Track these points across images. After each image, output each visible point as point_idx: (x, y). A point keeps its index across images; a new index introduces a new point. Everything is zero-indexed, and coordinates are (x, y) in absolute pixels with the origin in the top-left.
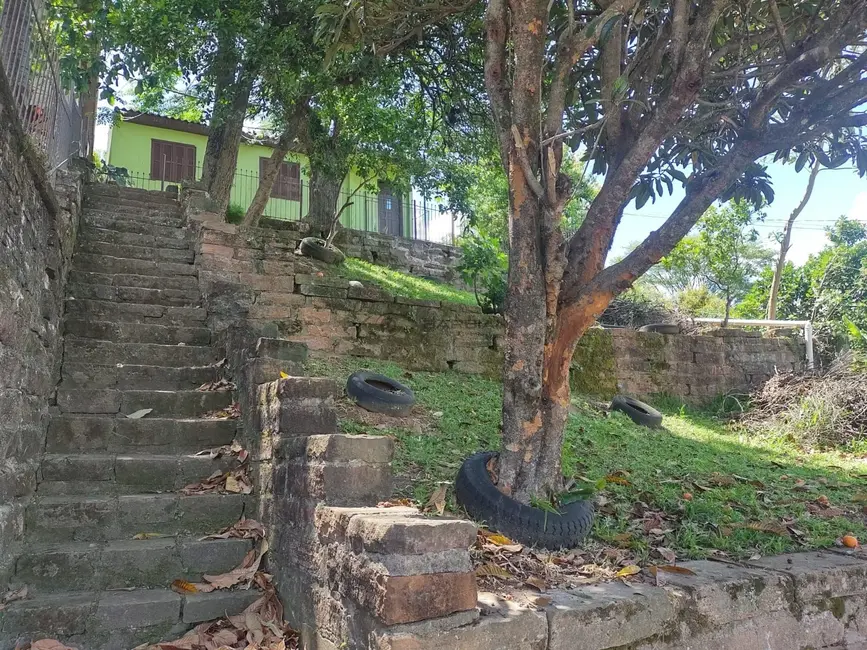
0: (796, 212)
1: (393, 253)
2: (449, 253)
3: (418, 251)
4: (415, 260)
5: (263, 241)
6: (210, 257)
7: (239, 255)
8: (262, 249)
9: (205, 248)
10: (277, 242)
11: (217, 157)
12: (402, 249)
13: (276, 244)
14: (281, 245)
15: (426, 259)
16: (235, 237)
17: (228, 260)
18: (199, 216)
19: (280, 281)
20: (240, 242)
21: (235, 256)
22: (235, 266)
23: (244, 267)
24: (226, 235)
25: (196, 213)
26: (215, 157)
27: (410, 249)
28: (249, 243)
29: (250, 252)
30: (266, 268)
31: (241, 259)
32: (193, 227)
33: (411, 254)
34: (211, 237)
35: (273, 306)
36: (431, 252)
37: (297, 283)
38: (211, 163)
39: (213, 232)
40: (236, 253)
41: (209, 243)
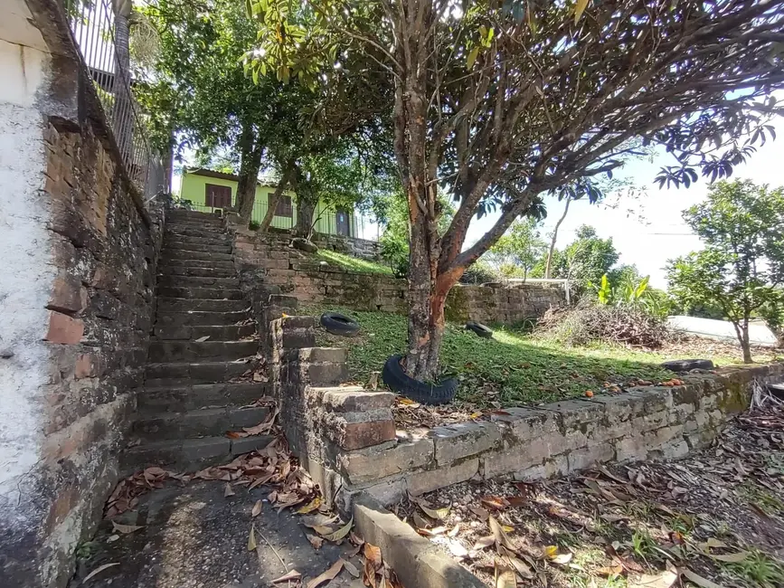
0: (561, 221)
1: (345, 246)
2: (376, 246)
3: (359, 245)
4: (358, 249)
5: (271, 240)
6: (241, 250)
7: (257, 248)
8: (270, 245)
9: (237, 245)
10: (279, 240)
12: (350, 243)
13: (278, 242)
14: (281, 242)
15: (363, 249)
16: (255, 238)
17: (251, 251)
18: (234, 227)
19: (281, 262)
20: (258, 240)
21: (255, 249)
22: (255, 254)
23: (260, 255)
24: (250, 237)
25: (232, 225)
27: (354, 243)
28: (263, 242)
29: (264, 247)
30: (273, 255)
31: (259, 250)
33: (355, 246)
34: (241, 238)
35: (277, 277)
36: (366, 245)
37: (291, 263)
38: (240, 197)
39: (242, 236)
40: (255, 247)
41: (240, 242)
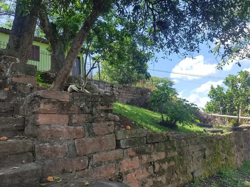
1: (92, 87)
2: (113, 87)
3: (102, 86)
4: (101, 89)
5: (92, 106)
6: (47, 128)
7: (74, 121)
8: (91, 113)
9: (41, 119)
10: (102, 105)
11: (20, 36)
12: (95, 85)
13: (101, 107)
14: (104, 108)
15: (104, 89)
16: (70, 104)
17: (63, 128)
18: (20, 78)
19: (106, 140)
20: (74, 108)
21: (70, 124)
22: (70, 133)
23: (78, 133)
24: (62, 103)
25: (18, 76)
26: (18, 36)
27: (98, 85)
28: (82, 109)
29: (82, 118)
30: (95, 130)
31: (76, 125)
32: (15, 89)
33: (99, 87)
34: (48, 107)
35: (103, 166)
36: (106, 86)
37: (118, 139)
38: (15, 40)
39: (49, 101)
40: (70, 120)
41: (46, 113)
